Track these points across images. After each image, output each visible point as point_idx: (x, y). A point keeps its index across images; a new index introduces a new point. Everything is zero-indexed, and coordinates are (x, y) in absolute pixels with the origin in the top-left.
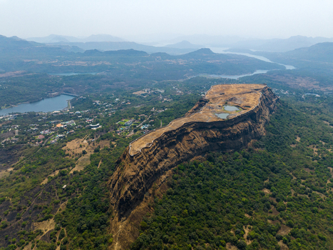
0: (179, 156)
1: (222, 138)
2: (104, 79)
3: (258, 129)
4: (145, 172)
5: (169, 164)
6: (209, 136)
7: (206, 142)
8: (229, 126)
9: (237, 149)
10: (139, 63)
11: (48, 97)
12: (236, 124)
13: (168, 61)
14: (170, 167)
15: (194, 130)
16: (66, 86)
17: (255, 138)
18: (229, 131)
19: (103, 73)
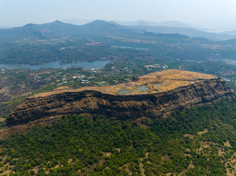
0: (72, 109)
1: (110, 108)
2: (141, 53)
3: (154, 110)
4: (33, 110)
5: (62, 112)
6: (100, 103)
7: (97, 106)
8: (118, 100)
9: (121, 119)
10: (178, 44)
11: (99, 60)
12: (127, 100)
13: (204, 45)
14: (61, 114)
15: (93, 96)
16: (113, 55)
17: (149, 117)
18: (116, 104)
19: (147, 49)
